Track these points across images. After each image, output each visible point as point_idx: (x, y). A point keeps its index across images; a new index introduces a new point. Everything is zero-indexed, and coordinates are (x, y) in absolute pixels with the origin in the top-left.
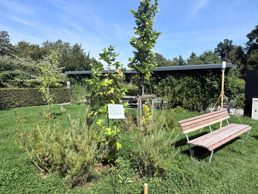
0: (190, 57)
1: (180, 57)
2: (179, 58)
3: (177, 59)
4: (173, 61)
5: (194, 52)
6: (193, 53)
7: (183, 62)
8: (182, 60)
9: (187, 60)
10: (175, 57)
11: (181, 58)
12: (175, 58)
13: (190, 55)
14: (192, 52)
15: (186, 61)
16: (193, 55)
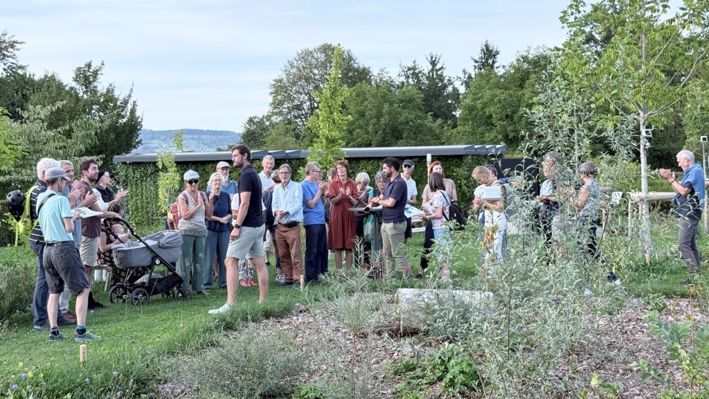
0: (476, 62)
1: (433, 63)
2: (425, 67)
3: (420, 72)
4: (403, 79)
5: (494, 45)
6: (487, 46)
7: (445, 86)
8: (441, 78)
9: (462, 76)
10: (410, 65)
11: (438, 67)
12: (409, 69)
13: (478, 55)
14: (484, 43)
15: (457, 84)
16: (489, 54)
